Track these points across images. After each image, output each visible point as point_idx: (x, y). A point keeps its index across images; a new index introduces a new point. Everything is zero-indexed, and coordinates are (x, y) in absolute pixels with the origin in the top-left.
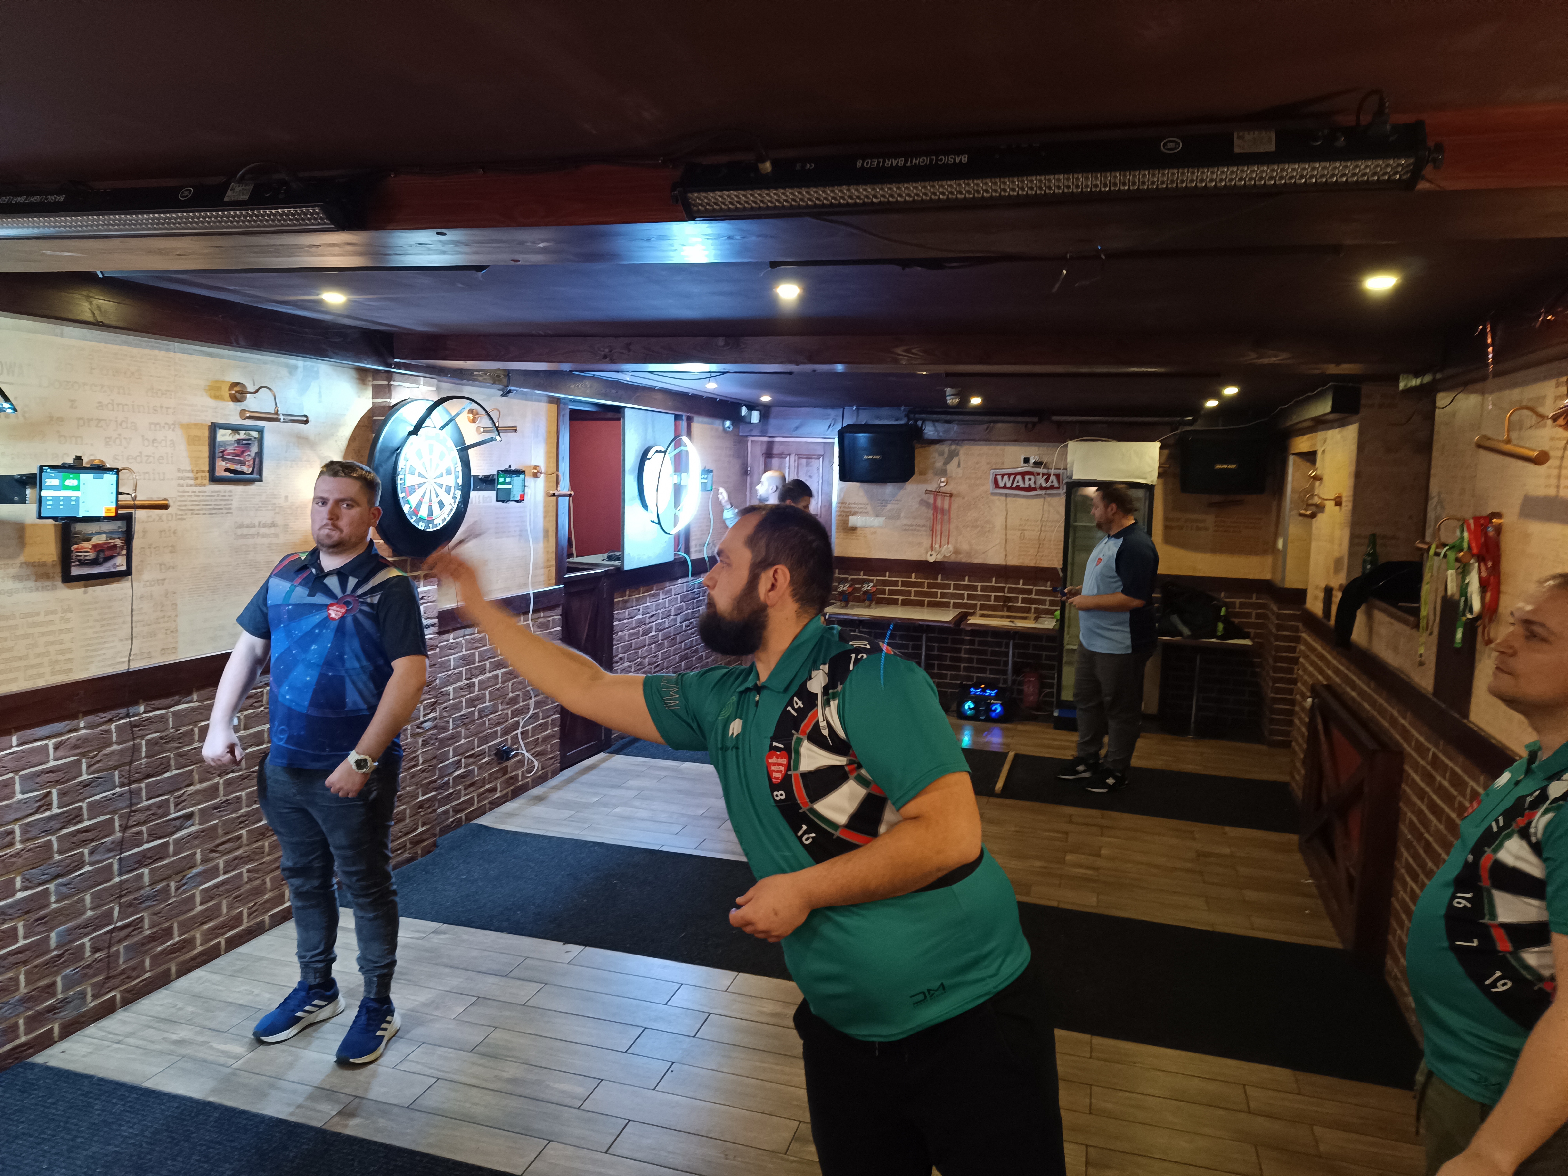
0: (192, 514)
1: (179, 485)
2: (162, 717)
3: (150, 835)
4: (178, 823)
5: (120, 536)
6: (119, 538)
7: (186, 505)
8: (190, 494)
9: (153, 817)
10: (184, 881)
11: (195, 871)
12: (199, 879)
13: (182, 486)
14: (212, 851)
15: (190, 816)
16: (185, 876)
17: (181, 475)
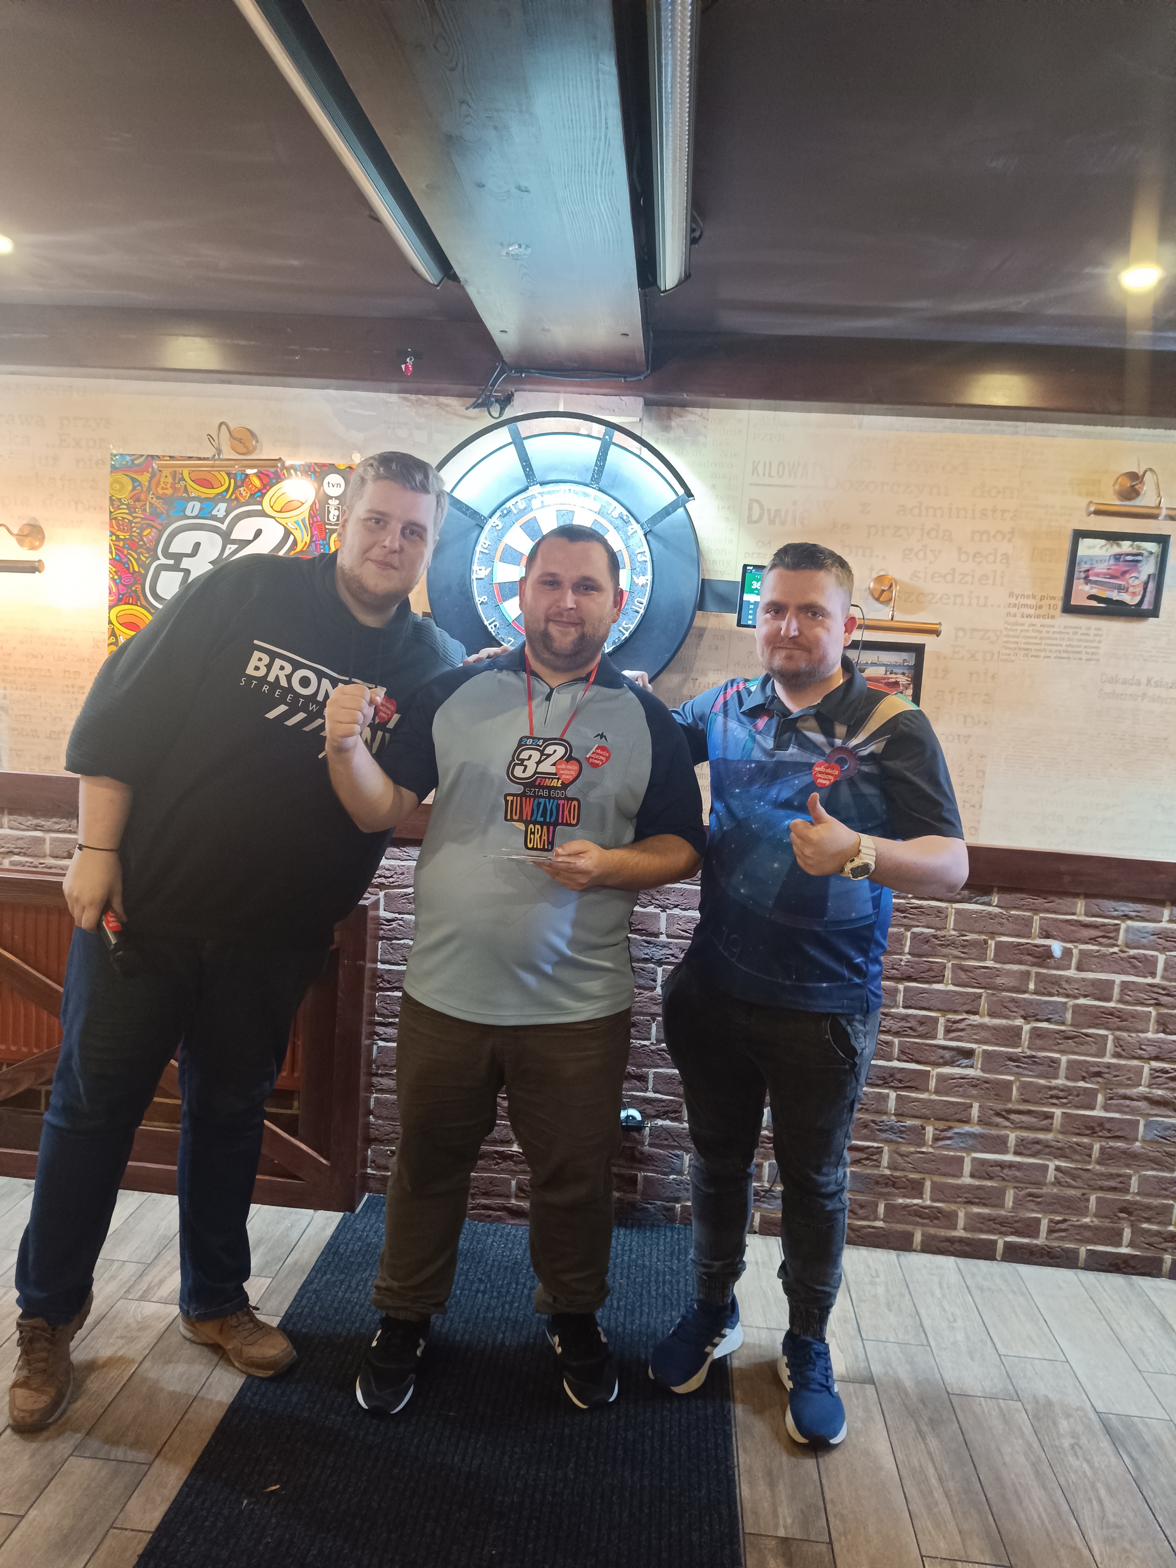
0: (1027, 655)
1: (1008, 614)
2: (939, 911)
3: (902, 1052)
4: (948, 1055)
5: (906, 671)
6: (903, 674)
7: (1017, 643)
8: (1026, 627)
9: (910, 1032)
10: (949, 1134)
11: (967, 1128)
12: (970, 1142)
13: (1015, 615)
14: (998, 1114)
15: (969, 1054)
16: (950, 1128)
17: (1013, 601)
